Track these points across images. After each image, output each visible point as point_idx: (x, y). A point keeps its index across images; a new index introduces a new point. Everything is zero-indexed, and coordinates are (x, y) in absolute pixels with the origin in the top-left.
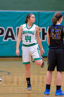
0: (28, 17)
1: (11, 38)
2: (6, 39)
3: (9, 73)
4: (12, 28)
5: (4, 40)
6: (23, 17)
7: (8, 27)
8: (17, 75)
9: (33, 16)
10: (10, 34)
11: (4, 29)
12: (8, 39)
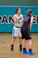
0: (17, 10)
1: (5, 22)
2: (3, 22)
3: (5, 42)
4: (6, 16)
5: (1, 23)
6: (12, 10)
7: (4, 16)
8: (9, 43)
9: (20, 9)
10: (5, 20)
11: (1, 17)
12: (4, 22)
